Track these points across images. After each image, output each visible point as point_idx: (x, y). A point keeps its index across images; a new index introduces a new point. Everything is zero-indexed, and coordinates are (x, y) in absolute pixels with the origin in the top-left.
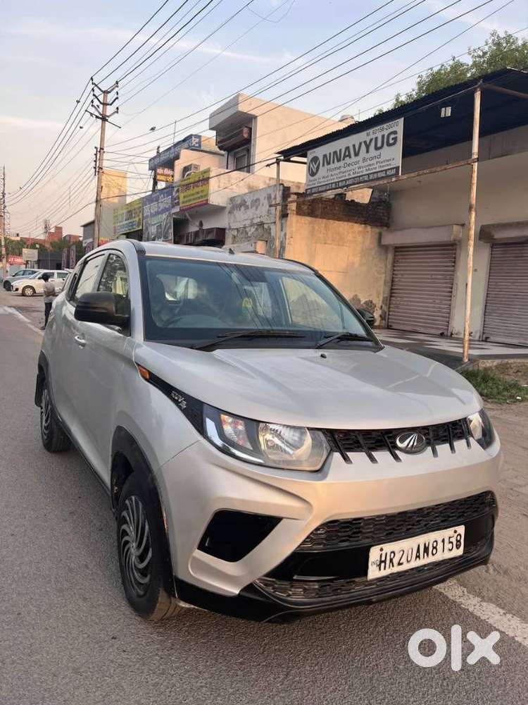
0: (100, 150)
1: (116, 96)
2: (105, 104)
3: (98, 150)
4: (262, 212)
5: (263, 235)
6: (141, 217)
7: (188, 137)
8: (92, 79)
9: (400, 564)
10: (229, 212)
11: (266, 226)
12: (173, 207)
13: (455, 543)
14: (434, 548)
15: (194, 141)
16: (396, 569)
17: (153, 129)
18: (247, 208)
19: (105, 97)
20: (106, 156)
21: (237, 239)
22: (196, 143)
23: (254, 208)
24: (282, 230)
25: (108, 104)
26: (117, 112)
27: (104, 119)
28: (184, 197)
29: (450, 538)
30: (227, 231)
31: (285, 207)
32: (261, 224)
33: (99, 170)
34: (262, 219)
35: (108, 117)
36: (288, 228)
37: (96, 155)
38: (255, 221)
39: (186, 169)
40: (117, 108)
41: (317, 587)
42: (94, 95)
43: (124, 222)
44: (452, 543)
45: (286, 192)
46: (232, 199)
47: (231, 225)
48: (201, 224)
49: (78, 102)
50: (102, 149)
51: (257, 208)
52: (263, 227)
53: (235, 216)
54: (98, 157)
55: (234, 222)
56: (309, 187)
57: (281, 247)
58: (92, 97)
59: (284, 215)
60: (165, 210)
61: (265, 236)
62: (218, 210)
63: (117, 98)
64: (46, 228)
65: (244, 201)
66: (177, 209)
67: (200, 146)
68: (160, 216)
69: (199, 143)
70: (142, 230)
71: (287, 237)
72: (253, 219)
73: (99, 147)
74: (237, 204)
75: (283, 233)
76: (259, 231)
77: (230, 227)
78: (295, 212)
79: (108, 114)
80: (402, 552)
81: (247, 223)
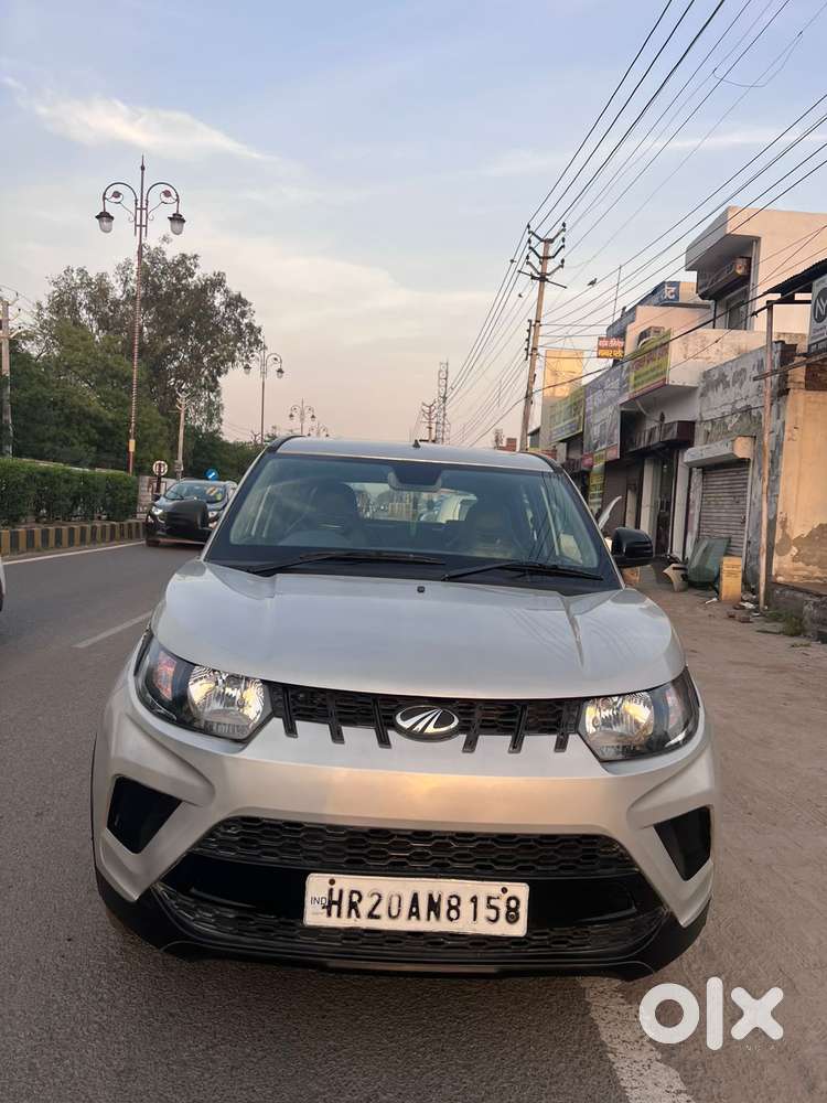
0: (536, 324)
1: (562, 244)
2: (546, 258)
3: (533, 323)
4: (749, 392)
5: (749, 427)
6: (581, 414)
7: (659, 286)
8: (529, 226)
9: (371, 915)
10: (702, 395)
11: (754, 413)
12: (621, 394)
13: (503, 911)
14: (451, 908)
15: (668, 292)
16: (364, 923)
17: (592, 283)
18: (727, 385)
19: (546, 249)
20: (542, 330)
21: (712, 436)
22: (672, 294)
23: (737, 385)
24: (778, 418)
25: (550, 258)
26: (562, 266)
27: (543, 278)
28: (636, 378)
29: (489, 898)
30: (697, 426)
31: (784, 378)
32: (748, 409)
33: (532, 352)
34: (748, 402)
35: (548, 275)
36: (787, 414)
37: (529, 331)
38: (738, 406)
39: (643, 335)
40: (563, 261)
41: (231, 916)
42: (530, 248)
43: (562, 424)
44: (497, 909)
45: (787, 352)
46: (706, 375)
47: (703, 415)
48: (662, 418)
49: (512, 261)
50: (537, 321)
51: (742, 384)
52: (750, 413)
53: (709, 399)
54: (532, 334)
55: (707, 410)
56: (814, 341)
57: (776, 445)
58: (527, 251)
59: (782, 391)
60: (611, 401)
61: (753, 428)
62: (685, 393)
63: (563, 246)
64: (497, 440)
65: (723, 374)
66: (625, 398)
67: (677, 298)
68: (606, 409)
69: (677, 294)
70: (582, 433)
71: (786, 428)
72: (736, 401)
73: (533, 319)
74: (714, 380)
75: (780, 422)
76: (745, 419)
77: (702, 417)
78: (803, 386)
79: (548, 272)
80: (376, 897)
81: (727, 409)
